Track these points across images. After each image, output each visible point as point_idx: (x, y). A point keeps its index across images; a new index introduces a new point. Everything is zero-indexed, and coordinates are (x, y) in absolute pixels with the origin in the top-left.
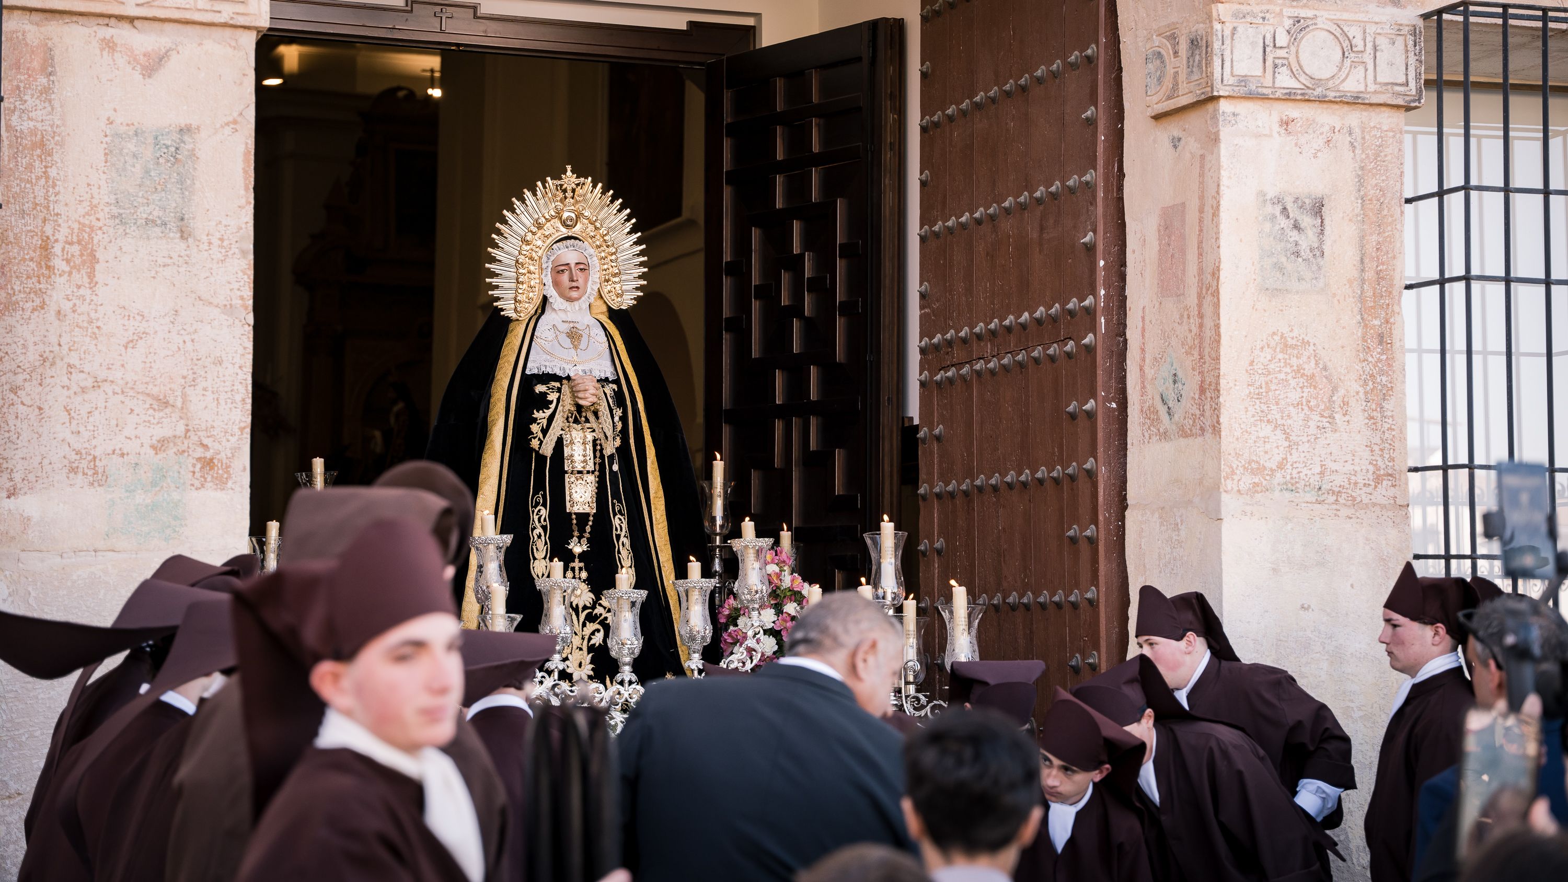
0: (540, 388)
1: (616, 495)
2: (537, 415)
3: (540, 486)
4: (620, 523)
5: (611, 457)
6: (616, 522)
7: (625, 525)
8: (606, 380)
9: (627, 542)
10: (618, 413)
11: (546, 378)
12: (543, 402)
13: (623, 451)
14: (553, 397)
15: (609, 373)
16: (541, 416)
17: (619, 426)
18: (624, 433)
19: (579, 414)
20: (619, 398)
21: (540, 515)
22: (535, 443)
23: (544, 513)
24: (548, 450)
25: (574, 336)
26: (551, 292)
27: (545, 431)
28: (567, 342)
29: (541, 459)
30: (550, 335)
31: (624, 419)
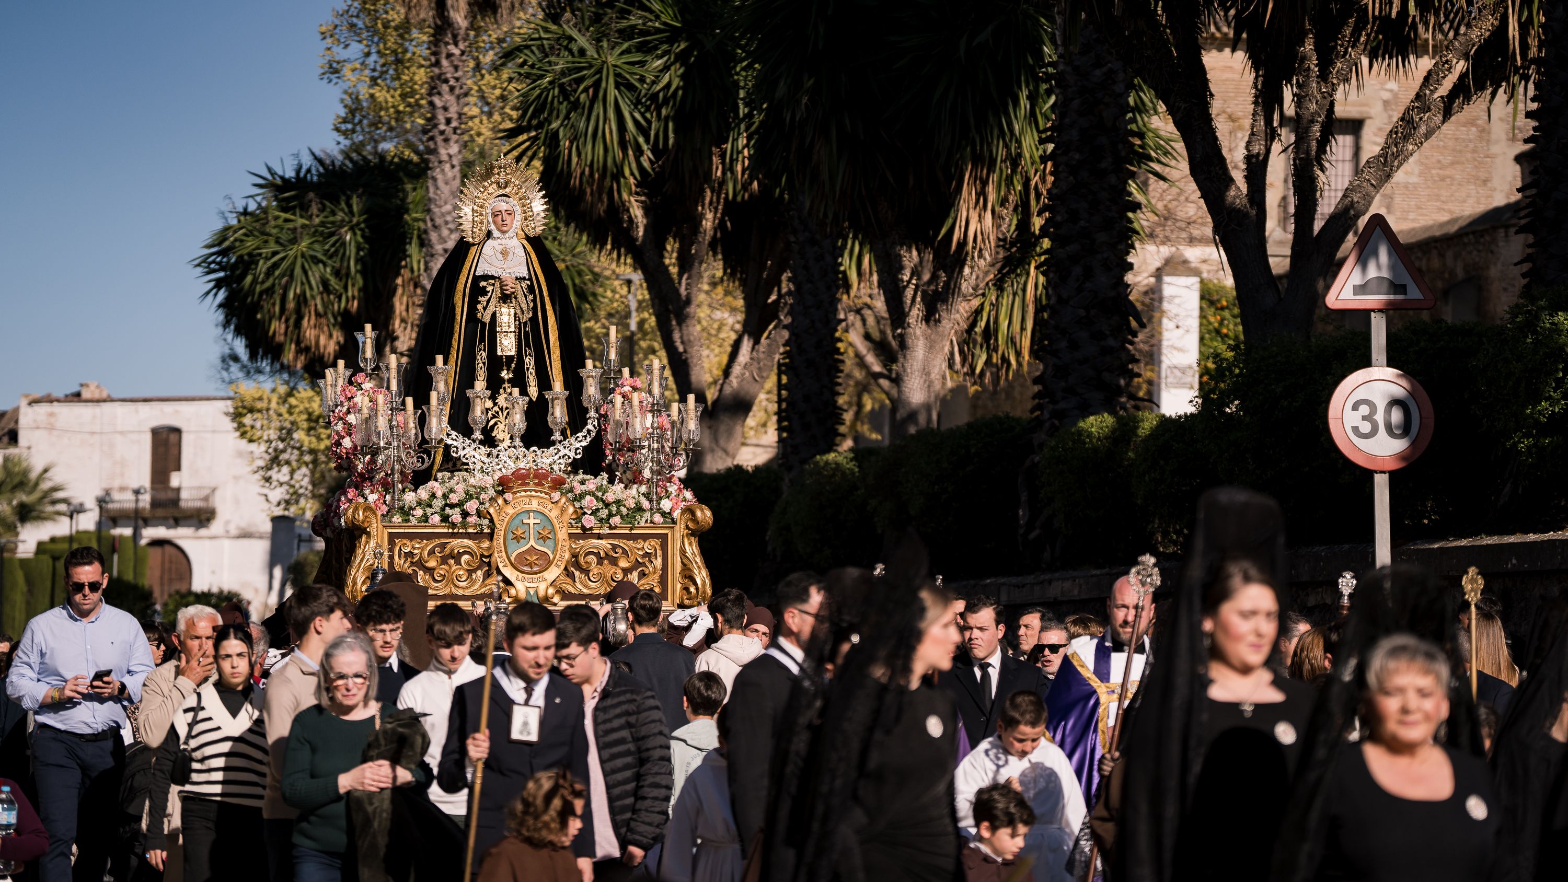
0: (483, 284)
1: (527, 345)
2: (480, 299)
3: (482, 340)
4: (529, 362)
5: (525, 324)
6: (527, 360)
7: (532, 363)
8: (524, 279)
9: (533, 372)
10: (531, 297)
11: (486, 277)
12: (484, 292)
13: (534, 320)
14: (490, 289)
15: (523, 272)
16: (483, 299)
17: (531, 305)
18: (535, 309)
19: (505, 298)
20: (531, 289)
21: (482, 356)
22: (479, 315)
23: (484, 355)
24: (487, 319)
25: (505, 253)
26: (492, 227)
27: (485, 309)
28: (500, 257)
29: (484, 324)
30: (491, 252)
31: (534, 301)
